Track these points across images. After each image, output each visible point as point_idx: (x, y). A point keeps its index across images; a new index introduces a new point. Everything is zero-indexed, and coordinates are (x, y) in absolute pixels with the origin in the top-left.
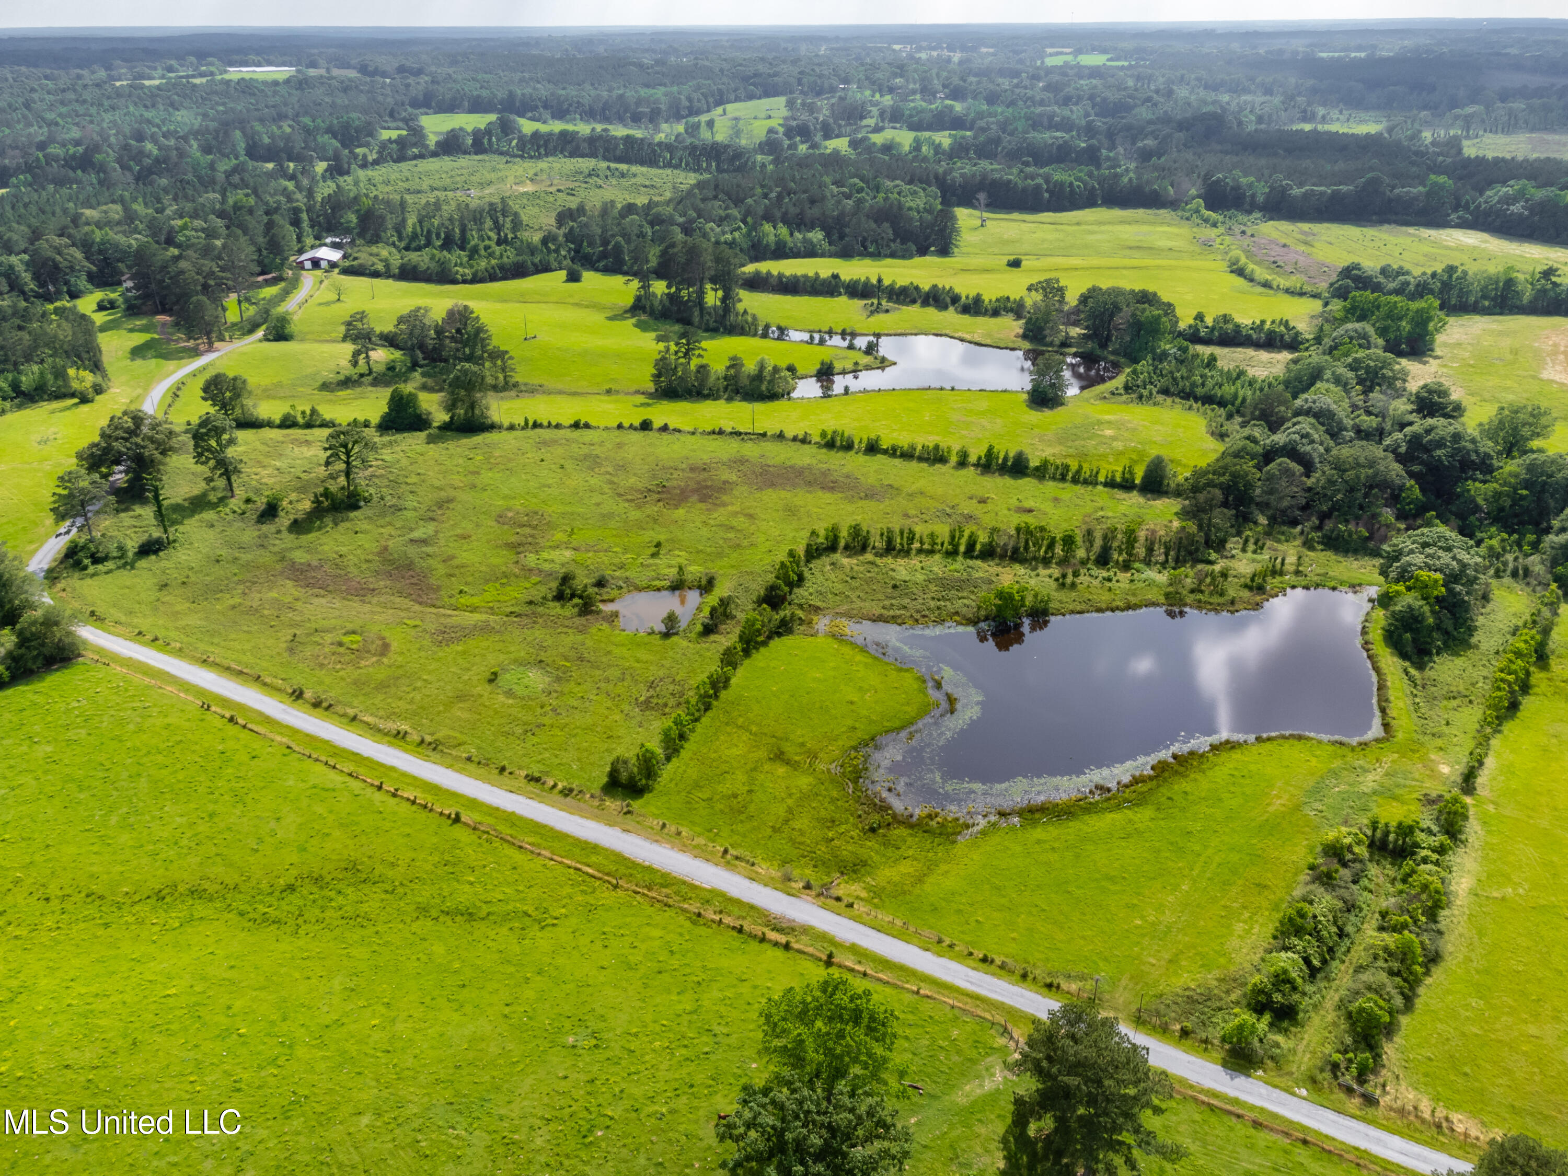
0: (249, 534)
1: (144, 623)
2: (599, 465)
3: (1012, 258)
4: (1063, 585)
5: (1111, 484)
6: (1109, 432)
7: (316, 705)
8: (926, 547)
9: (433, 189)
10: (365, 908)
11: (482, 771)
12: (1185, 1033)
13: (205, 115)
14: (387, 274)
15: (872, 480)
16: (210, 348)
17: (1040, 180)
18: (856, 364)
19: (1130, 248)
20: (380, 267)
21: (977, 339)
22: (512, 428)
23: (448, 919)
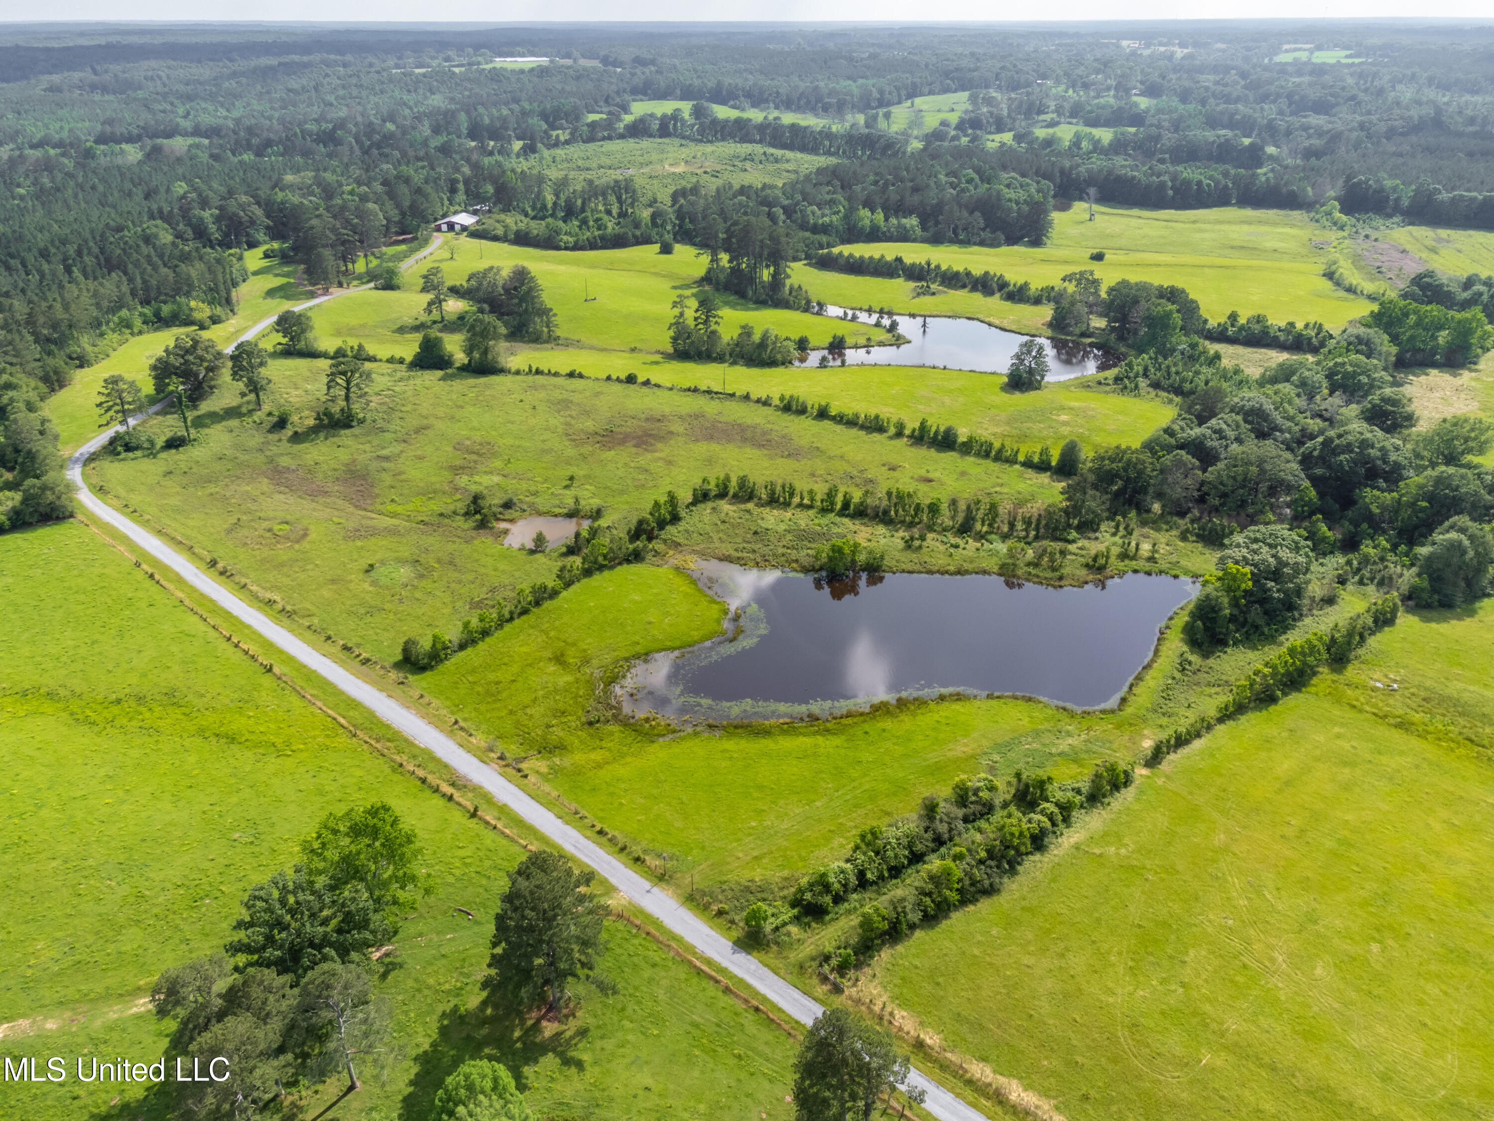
0: (256, 439)
1: (135, 499)
2: (567, 408)
3: (1095, 251)
4: (910, 547)
5: (1028, 464)
6: (1064, 417)
7: (222, 573)
8: (806, 501)
9: (601, 167)
10: (161, 723)
11: (314, 637)
12: (720, 913)
13: (452, 99)
14: (503, 239)
15: (804, 442)
16: (326, 292)
17: (1166, 178)
18: (869, 339)
19: (1232, 247)
20: (500, 232)
21: (1005, 325)
22: (518, 373)
23: (213, 740)
